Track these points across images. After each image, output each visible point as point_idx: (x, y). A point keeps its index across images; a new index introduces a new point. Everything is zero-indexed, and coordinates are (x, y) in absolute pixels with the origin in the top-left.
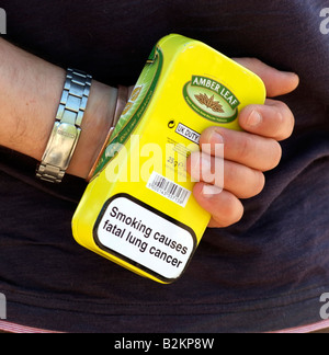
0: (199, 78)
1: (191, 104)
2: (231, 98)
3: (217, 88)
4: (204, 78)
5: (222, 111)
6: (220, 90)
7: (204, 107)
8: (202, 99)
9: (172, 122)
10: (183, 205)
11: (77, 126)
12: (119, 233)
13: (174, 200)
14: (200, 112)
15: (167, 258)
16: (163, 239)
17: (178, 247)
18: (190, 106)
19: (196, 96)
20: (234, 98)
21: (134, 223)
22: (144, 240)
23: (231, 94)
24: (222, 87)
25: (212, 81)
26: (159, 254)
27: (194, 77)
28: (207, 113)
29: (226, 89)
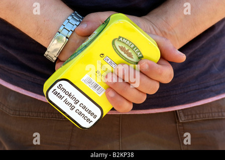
0: (123, 38)
1: (116, 50)
2: (139, 53)
3: (132, 46)
4: (125, 39)
5: (132, 58)
6: (134, 48)
7: (122, 53)
8: (122, 49)
9: (103, 55)
10: (100, 95)
11: (67, 37)
12: (61, 97)
13: (95, 91)
14: (120, 54)
15: (84, 117)
16: (84, 107)
17: (92, 114)
18: (115, 50)
19: (119, 47)
20: (141, 54)
21: (70, 95)
22: (73, 104)
23: (139, 51)
24: (135, 46)
25: (130, 42)
26: (80, 114)
27: (120, 37)
28: (123, 56)
29: (137, 48)
